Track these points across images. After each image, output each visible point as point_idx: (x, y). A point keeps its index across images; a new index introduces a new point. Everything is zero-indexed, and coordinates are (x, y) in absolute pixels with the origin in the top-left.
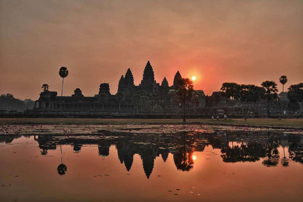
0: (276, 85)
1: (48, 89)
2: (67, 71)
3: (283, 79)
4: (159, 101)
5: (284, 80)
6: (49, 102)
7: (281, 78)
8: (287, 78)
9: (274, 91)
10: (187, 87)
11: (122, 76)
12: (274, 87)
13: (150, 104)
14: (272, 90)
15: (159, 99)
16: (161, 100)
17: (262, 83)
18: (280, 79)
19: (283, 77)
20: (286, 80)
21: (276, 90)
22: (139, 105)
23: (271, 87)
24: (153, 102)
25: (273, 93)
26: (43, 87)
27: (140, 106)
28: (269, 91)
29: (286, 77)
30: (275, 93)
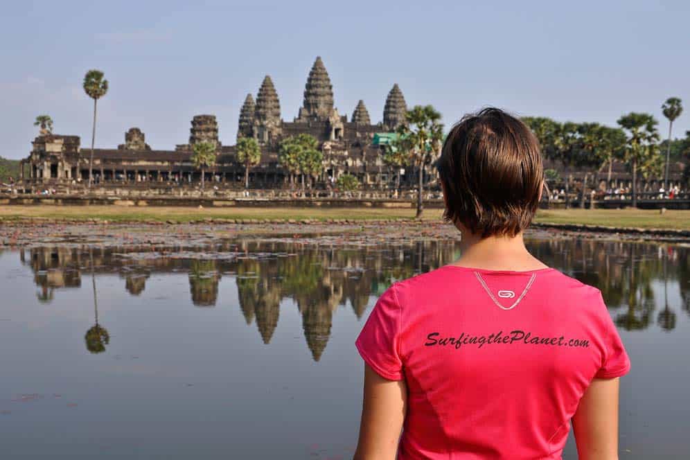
0: (656, 123)
1: (51, 129)
2: (105, 82)
3: (672, 107)
4: (347, 164)
5: (673, 110)
6: (60, 164)
7: (666, 105)
8: (683, 105)
9: (649, 139)
10: (428, 127)
11: (249, 95)
12: (650, 129)
13: (326, 170)
14: (643, 135)
15: (348, 157)
16: (354, 159)
17: (619, 118)
18: (664, 106)
19: (671, 101)
20: (680, 110)
21: (656, 136)
22: (298, 172)
23: (642, 129)
24: (332, 166)
25: (646, 143)
26: (37, 123)
27: (300, 176)
28: (637, 138)
29: (679, 101)
30: (652, 143)
